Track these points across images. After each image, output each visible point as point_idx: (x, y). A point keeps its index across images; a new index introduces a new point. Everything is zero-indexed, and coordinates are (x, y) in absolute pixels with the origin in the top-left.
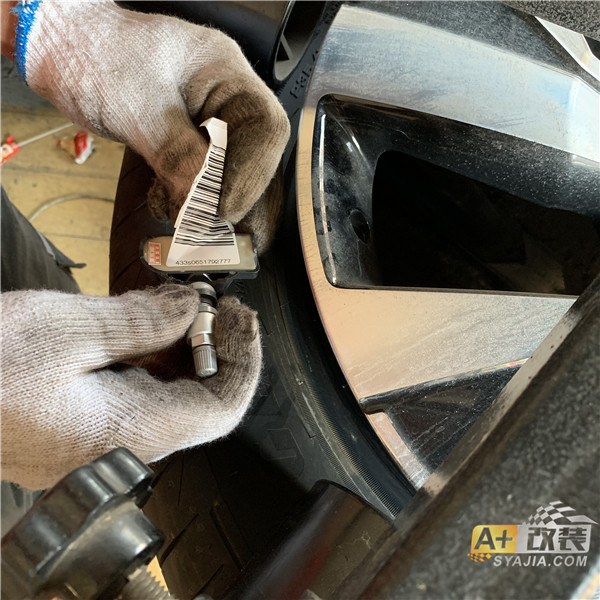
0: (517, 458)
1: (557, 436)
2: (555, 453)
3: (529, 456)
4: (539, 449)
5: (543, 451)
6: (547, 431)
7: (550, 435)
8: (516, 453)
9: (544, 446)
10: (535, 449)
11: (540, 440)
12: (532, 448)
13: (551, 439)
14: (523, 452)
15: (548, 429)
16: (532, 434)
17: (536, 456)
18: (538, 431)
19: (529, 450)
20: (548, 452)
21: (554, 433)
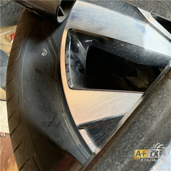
0: (110, 158)
1: (123, 150)
2: (122, 156)
3: (114, 158)
4: (117, 155)
5: (118, 156)
6: (120, 149)
7: (121, 150)
8: (109, 157)
9: (119, 154)
10: (116, 155)
11: (117, 152)
12: (115, 155)
13: (121, 152)
14: (111, 156)
15: (121, 148)
16: (115, 150)
17: (116, 158)
18: (117, 149)
19: (114, 155)
20: (120, 156)
21: (122, 149)
